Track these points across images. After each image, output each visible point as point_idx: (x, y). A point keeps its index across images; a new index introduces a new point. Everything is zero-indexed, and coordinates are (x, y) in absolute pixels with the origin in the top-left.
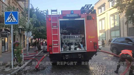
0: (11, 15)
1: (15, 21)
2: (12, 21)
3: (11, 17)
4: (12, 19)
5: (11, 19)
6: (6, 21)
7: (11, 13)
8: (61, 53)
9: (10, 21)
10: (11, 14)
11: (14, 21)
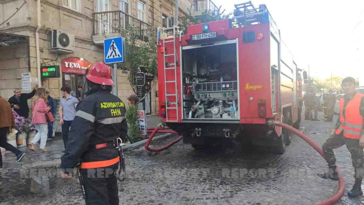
0: (113, 45)
1: (119, 56)
2: (115, 57)
3: (113, 49)
4: (114, 53)
5: (112, 52)
6: (107, 58)
7: (113, 41)
8: (184, 122)
9: (112, 57)
10: (113, 43)
11: (117, 57)
